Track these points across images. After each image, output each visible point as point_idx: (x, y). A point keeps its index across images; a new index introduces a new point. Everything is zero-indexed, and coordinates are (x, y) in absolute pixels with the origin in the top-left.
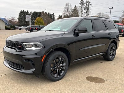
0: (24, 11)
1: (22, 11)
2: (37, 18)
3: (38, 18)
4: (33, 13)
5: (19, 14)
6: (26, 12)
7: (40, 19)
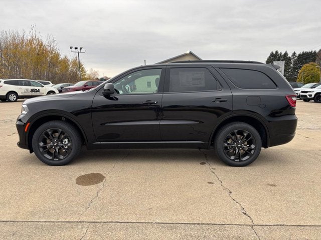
0: (279, 52)
1: (274, 52)
2: (305, 66)
3: (308, 65)
4: (299, 55)
5: (267, 59)
6: (283, 54)
7: (312, 67)
